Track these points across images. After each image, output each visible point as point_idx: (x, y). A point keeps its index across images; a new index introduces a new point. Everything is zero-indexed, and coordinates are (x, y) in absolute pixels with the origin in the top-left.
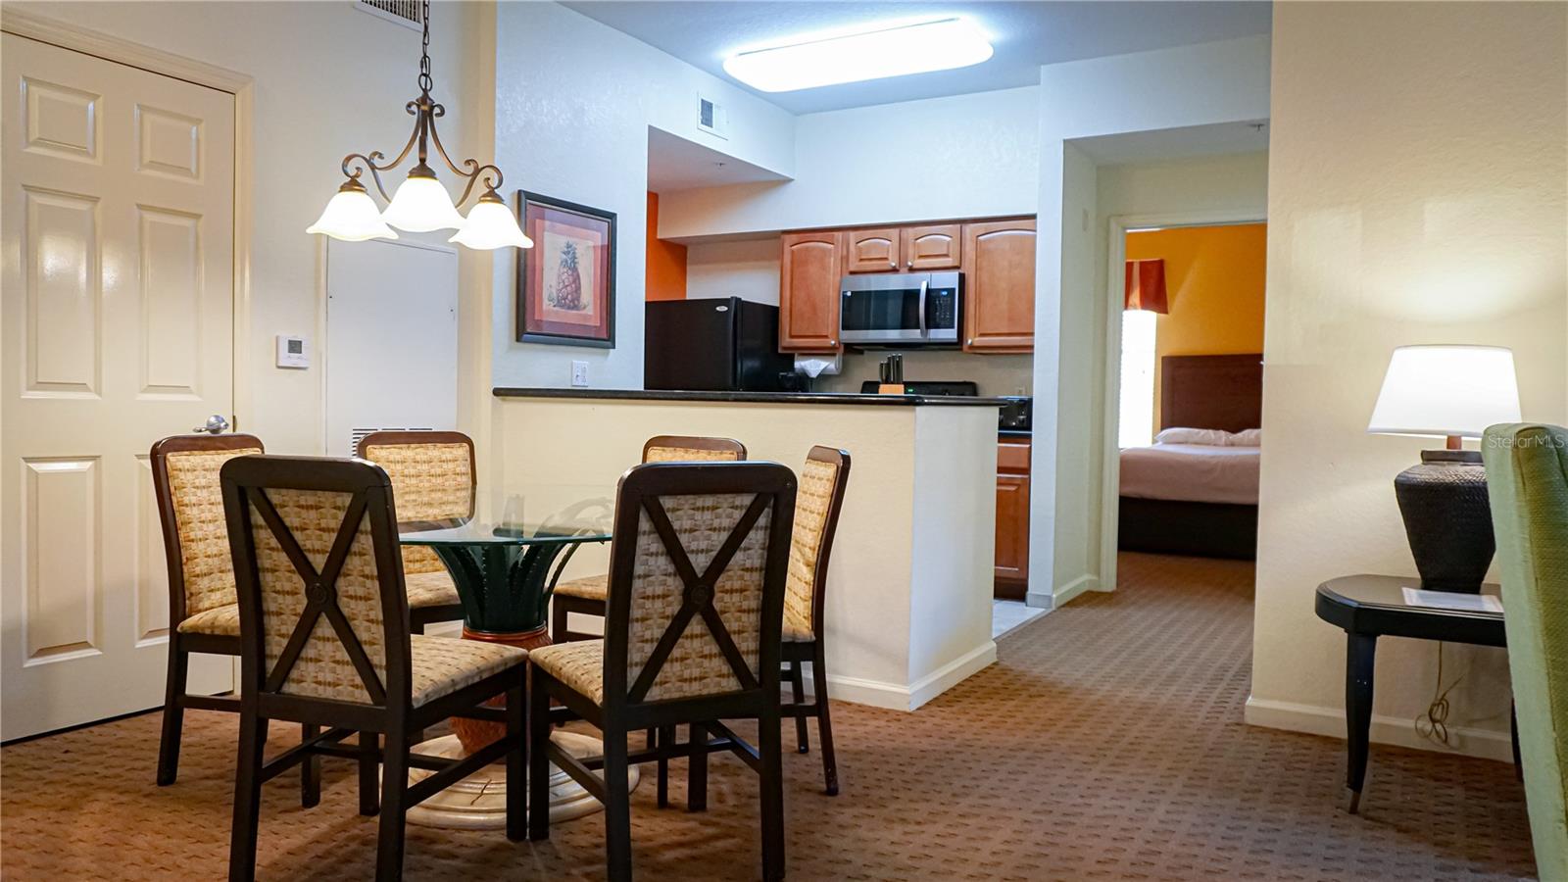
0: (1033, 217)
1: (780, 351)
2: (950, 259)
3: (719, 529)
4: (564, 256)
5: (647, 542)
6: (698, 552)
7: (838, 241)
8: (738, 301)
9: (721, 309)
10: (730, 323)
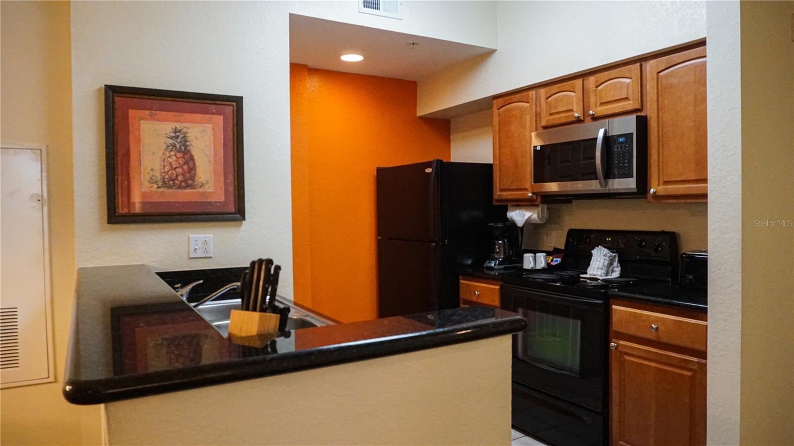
0: (702, 43)
1: (494, 203)
2: (631, 102)
4: (171, 141)
7: (532, 99)
8: (440, 163)
9: (429, 170)
10: (432, 181)
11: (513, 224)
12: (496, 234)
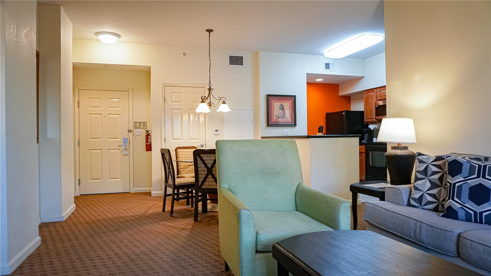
1: (364, 123)
3: (212, 160)
4: (280, 107)
5: (199, 162)
6: (209, 164)
7: (375, 92)
8: (347, 111)
9: (343, 113)
10: (345, 117)
11: (370, 129)
12: (365, 133)
